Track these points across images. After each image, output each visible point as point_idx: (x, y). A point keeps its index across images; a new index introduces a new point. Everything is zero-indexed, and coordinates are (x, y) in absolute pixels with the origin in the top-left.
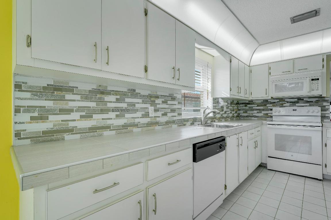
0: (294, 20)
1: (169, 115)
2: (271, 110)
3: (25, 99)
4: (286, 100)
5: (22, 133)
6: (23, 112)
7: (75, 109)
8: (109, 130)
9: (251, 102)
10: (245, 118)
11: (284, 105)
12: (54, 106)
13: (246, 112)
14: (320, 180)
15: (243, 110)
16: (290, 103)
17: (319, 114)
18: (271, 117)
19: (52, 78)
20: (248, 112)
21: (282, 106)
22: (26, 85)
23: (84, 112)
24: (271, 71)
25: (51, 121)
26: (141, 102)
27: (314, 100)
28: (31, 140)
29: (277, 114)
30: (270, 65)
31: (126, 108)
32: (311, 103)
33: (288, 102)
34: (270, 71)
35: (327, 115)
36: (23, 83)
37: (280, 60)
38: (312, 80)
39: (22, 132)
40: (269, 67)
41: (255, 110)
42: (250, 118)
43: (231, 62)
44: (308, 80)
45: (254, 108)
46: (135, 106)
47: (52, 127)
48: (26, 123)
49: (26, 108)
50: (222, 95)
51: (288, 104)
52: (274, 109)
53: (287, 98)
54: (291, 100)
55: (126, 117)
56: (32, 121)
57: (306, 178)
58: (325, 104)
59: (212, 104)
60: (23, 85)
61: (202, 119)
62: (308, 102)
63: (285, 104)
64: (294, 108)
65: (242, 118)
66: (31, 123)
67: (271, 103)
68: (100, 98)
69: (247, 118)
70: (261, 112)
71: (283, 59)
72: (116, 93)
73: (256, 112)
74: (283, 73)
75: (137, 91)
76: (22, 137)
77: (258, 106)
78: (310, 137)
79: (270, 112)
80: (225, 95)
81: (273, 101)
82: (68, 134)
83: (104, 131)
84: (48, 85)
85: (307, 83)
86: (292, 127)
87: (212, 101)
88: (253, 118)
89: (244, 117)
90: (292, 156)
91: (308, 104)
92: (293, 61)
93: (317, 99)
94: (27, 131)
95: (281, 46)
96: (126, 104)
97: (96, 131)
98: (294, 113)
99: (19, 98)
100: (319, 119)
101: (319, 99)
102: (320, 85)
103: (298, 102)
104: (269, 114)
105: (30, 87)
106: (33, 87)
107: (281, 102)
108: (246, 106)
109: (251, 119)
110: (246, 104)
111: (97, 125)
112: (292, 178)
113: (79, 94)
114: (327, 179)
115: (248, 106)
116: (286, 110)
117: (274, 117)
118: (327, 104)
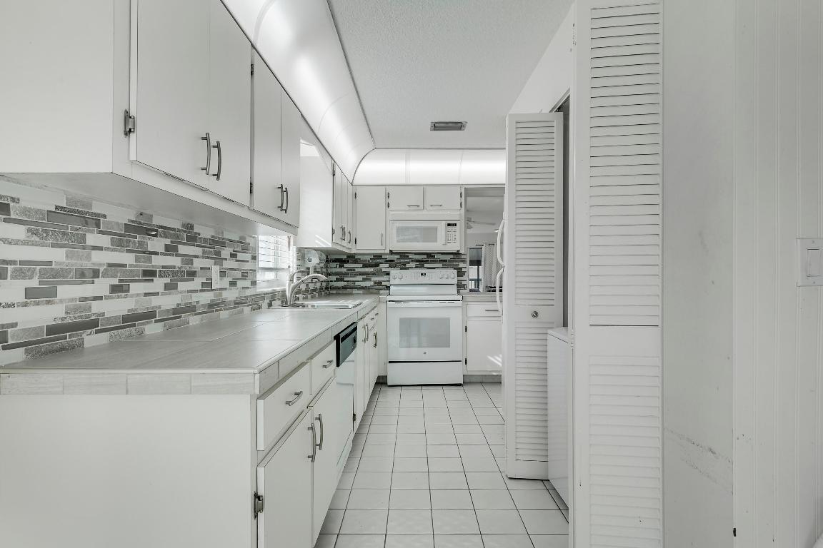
0: (437, 127)
1: (240, 284)
2: (388, 274)
3: (17, 242)
4: (410, 257)
5: (11, 332)
6: (12, 278)
7: (102, 269)
8: (153, 320)
9: (351, 258)
10: (341, 292)
11: (407, 265)
12: (67, 261)
13: (342, 280)
14: (460, 385)
15: (336, 274)
16: (417, 261)
17: (455, 282)
18: (388, 288)
19: (64, 191)
20: (346, 279)
21: (404, 267)
22: (17, 205)
23: (116, 277)
24: (390, 201)
25: (61, 301)
26: (200, 254)
27: (448, 257)
28: (27, 352)
29: (397, 281)
30: (390, 190)
31: (180, 268)
32: (445, 263)
33: (413, 261)
34: (388, 200)
35: (463, 283)
36: (13, 199)
37: (403, 182)
38: (448, 225)
39: (9, 330)
40: (388, 192)
41: (360, 275)
42: (349, 291)
43: (334, 175)
44: (444, 224)
45: (357, 270)
46: (192, 264)
47: (64, 315)
48: (18, 306)
49: (18, 266)
50: (317, 241)
51: (413, 264)
52: (394, 272)
55: (179, 288)
56: (29, 301)
57: (444, 387)
58: (461, 265)
59: (295, 260)
60: (12, 204)
61: (288, 294)
62: (440, 261)
63: (409, 263)
64: (423, 271)
65: (332, 292)
66: (25, 305)
67: (387, 261)
68: (141, 244)
69: (345, 292)
70: (370, 280)
71: (408, 183)
72: (165, 231)
73: (360, 278)
74: (408, 208)
75: (196, 230)
76: (10, 342)
77: (365, 266)
78: (448, 319)
79: (385, 278)
80: (323, 243)
81: (389, 257)
82: (89, 331)
83: (144, 324)
84: (57, 208)
85: (442, 229)
86: (425, 304)
87: (295, 255)
88: (355, 291)
89: (338, 288)
90: (425, 353)
91: (441, 265)
92: (424, 188)
93: (452, 256)
94: (18, 328)
95: (407, 159)
96: (179, 259)
97: (134, 325)
98: (423, 279)
99: (6, 240)
100: (454, 289)
101: (454, 256)
102: (457, 234)
103: (427, 262)
104: (383, 283)
105: (26, 211)
106: (29, 210)
107: (401, 260)
108: (341, 266)
109: (351, 294)
110: (341, 262)
111: (136, 310)
112: (426, 391)
113: (109, 234)
114: (467, 382)
115: (345, 265)
116: (412, 275)
117: (392, 288)
118: (465, 265)
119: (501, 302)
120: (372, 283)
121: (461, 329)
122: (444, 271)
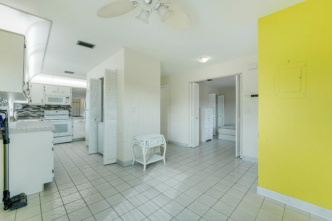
0: (66, 72)
2: (43, 112)
4: (52, 106)
11: (51, 109)
14: (71, 142)
16: (55, 108)
17: (68, 114)
18: (43, 116)
29: (47, 114)
34: (44, 89)
35: (71, 114)
38: (67, 98)
40: (45, 87)
42: (27, 117)
44: (65, 97)
51: (53, 109)
52: (46, 111)
53: (62, 106)
54: (54, 106)
58: (70, 109)
59: (13, 107)
61: (15, 117)
62: (63, 108)
64: (57, 111)
67: (43, 108)
70: (36, 113)
74: (52, 92)
77: (33, 109)
78: (67, 124)
81: (44, 106)
85: (64, 99)
88: (29, 117)
90: (59, 134)
91: (63, 109)
92: (58, 86)
93: (67, 107)
98: (57, 113)
100: (68, 116)
101: (68, 107)
102: (69, 100)
103: (58, 108)
112: (60, 145)
114: (73, 141)
115: (25, 109)
116: (52, 112)
117: (45, 116)
118: (71, 109)
119: (85, 119)
120: (37, 115)
121: (71, 127)
122: (64, 111)
